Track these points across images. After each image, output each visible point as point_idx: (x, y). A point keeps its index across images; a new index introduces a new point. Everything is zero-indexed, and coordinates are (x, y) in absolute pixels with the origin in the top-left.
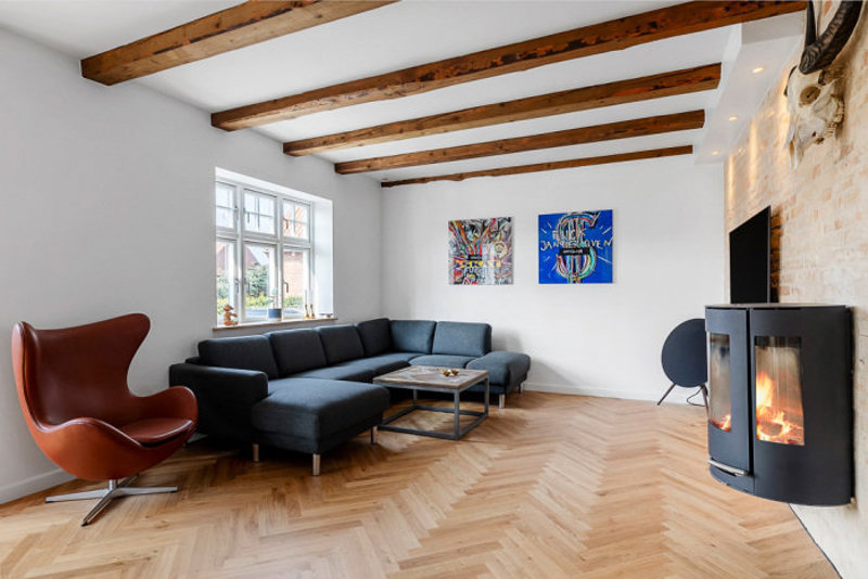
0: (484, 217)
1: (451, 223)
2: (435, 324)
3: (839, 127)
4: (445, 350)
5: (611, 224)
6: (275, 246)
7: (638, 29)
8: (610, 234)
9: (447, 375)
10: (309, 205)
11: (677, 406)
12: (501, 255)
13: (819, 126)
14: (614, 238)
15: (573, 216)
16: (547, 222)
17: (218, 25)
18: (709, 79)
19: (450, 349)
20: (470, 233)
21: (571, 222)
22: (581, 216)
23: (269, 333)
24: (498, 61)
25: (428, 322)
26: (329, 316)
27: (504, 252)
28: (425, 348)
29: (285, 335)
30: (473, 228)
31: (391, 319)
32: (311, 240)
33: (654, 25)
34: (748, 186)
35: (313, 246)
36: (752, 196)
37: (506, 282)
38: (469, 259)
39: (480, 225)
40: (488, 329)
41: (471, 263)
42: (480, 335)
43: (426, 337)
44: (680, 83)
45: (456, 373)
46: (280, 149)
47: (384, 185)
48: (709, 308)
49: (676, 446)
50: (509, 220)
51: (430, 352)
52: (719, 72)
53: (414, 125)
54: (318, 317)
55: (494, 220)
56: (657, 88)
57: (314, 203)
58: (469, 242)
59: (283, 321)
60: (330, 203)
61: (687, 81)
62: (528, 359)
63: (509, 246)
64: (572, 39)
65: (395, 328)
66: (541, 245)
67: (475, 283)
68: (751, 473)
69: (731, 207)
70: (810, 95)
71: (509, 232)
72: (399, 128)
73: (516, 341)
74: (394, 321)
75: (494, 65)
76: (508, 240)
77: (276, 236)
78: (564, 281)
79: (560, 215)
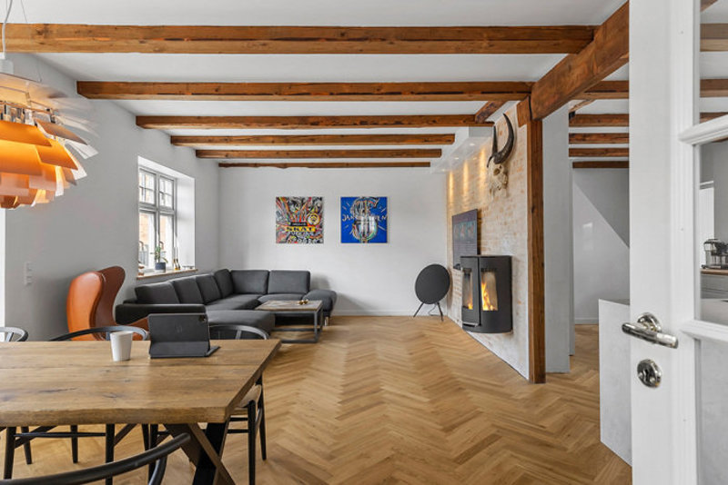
0: (302, 196)
1: (278, 199)
2: (269, 273)
3: (506, 185)
4: (278, 291)
5: (386, 206)
6: (154, 213)
7: (427, 122)
8: (386, 212)
9: (301, 304)
10: (174, 181)
11: (425, 317)
12: (315, 223)
13: (500, 184)
14: (388, 215)
15: (363, 199)
16: (346, 202)
17: (217, 90)
18: (449, 141)
19: (283, 290)
20: (292, 207)
21: (362, 203)
22: (368, 200)
23: (171, 280)
24: (358, 123)
25: (263, 271)
26: (191, 267)
27: (317, 221)
28: (263, 290)
29: (180, 281)
30: (294, 203)
31: (230, 270)
32: (174, 208)
33: (434, 121)
34: (463, 193)
35: (176, 212)
36: (465, 200)
37: (318, 242)
38: (292, 225)
39: (300, 202)
40: (308, 274)
41: (293, 228)
42: (303, 278)
43: (263, 282)
44: (437, 140)
45: (305, 303)
46: (169, 140)
47: (221, 165)
48: (462, 257)
49: (433, 334)
50: (321, 199)
51: (267, 293)
52: (454, 138)
53: (282, 139)
54: (182, 269)
55: (310, 198)
56: (426, 141)
57: (176, 179)
58: (292, 213)
59: (167, 272)
60: (193, 179)
61: (440, 140)
62: (335, 293)
63: (321, 217)
64: (396, 120)
65: (235, 276)
66: (342, 217)
67: (296, 242)
68: (480, 325)
69: (451, 200)
70: (497, 172)
71: (320, 208)
72: (271, 139)
73: (325, 282)
74: (233, 271)
75: (355, 124)
76: (319, 212)
77: (155, 205)
78: (358, 241)
79: (354, 198)
